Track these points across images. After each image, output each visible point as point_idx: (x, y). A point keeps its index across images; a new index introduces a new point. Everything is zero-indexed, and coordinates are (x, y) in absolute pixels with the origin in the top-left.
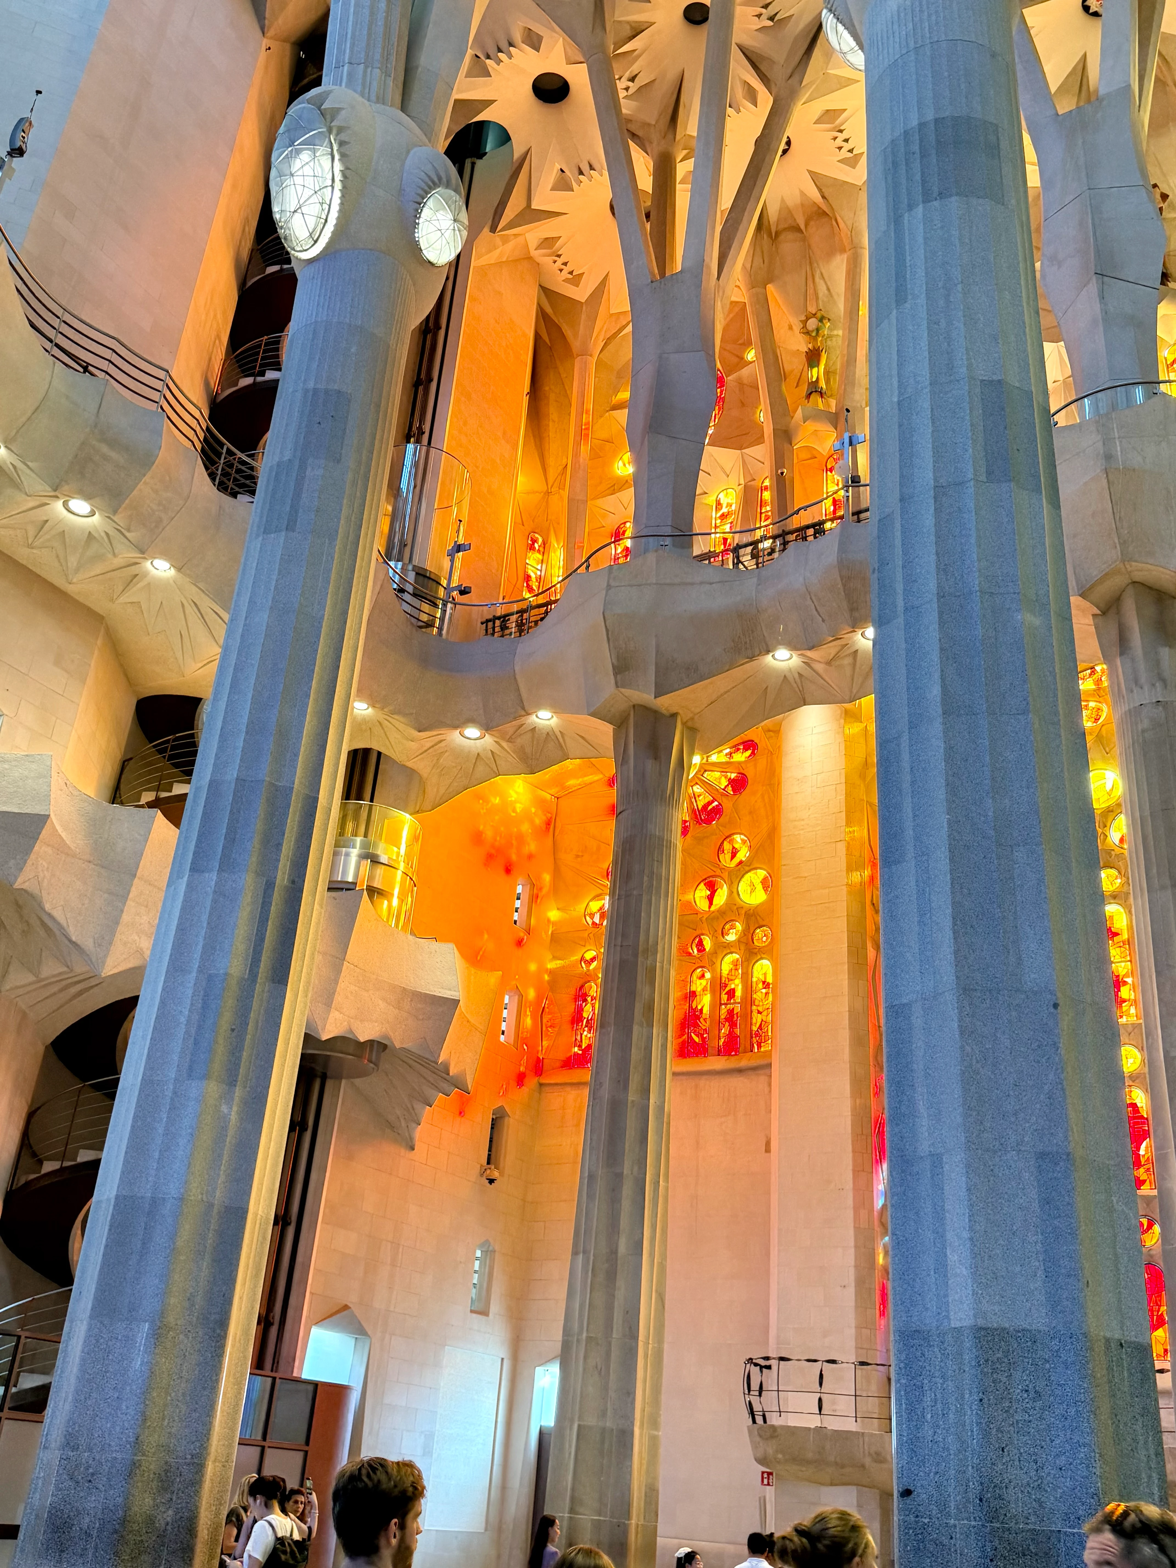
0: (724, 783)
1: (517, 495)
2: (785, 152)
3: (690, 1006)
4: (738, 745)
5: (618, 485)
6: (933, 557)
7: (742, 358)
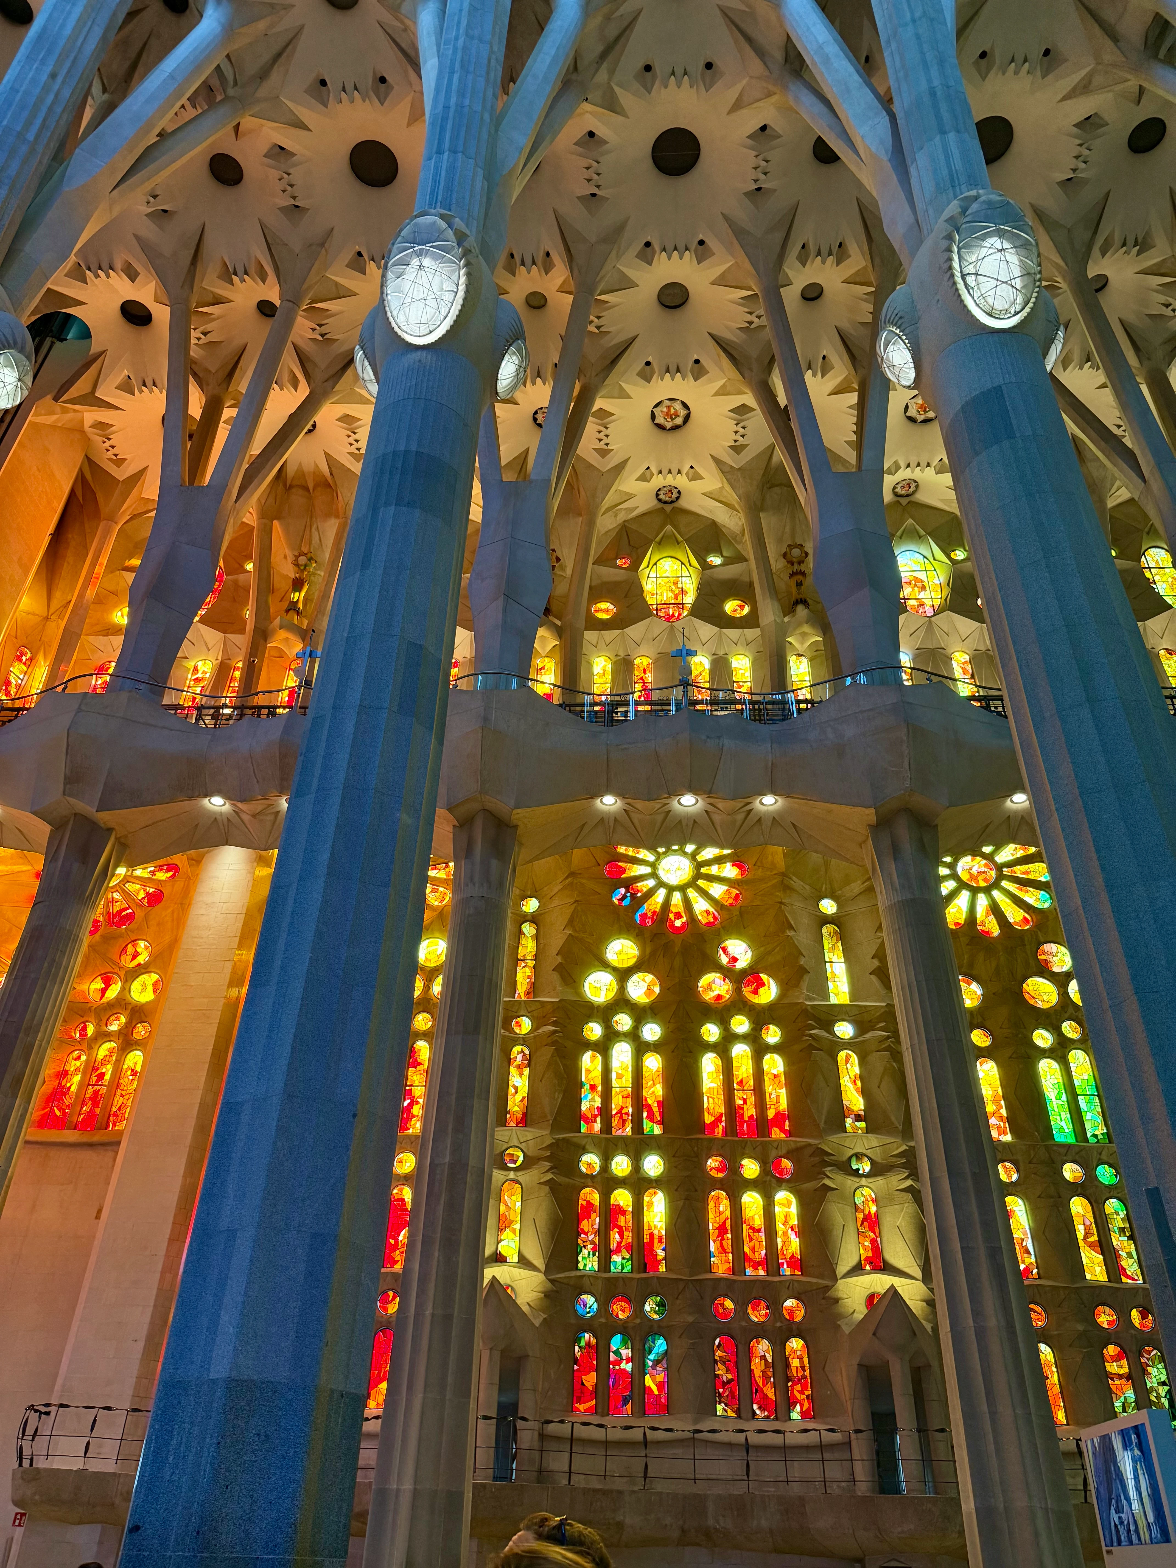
0: (142, 895)
1: (17, 613)
2: (310, 431)
3: (60, 1083)
4: (163, 865)
5: (111, 630)
6: (347, 756)
7: (242, 567)
